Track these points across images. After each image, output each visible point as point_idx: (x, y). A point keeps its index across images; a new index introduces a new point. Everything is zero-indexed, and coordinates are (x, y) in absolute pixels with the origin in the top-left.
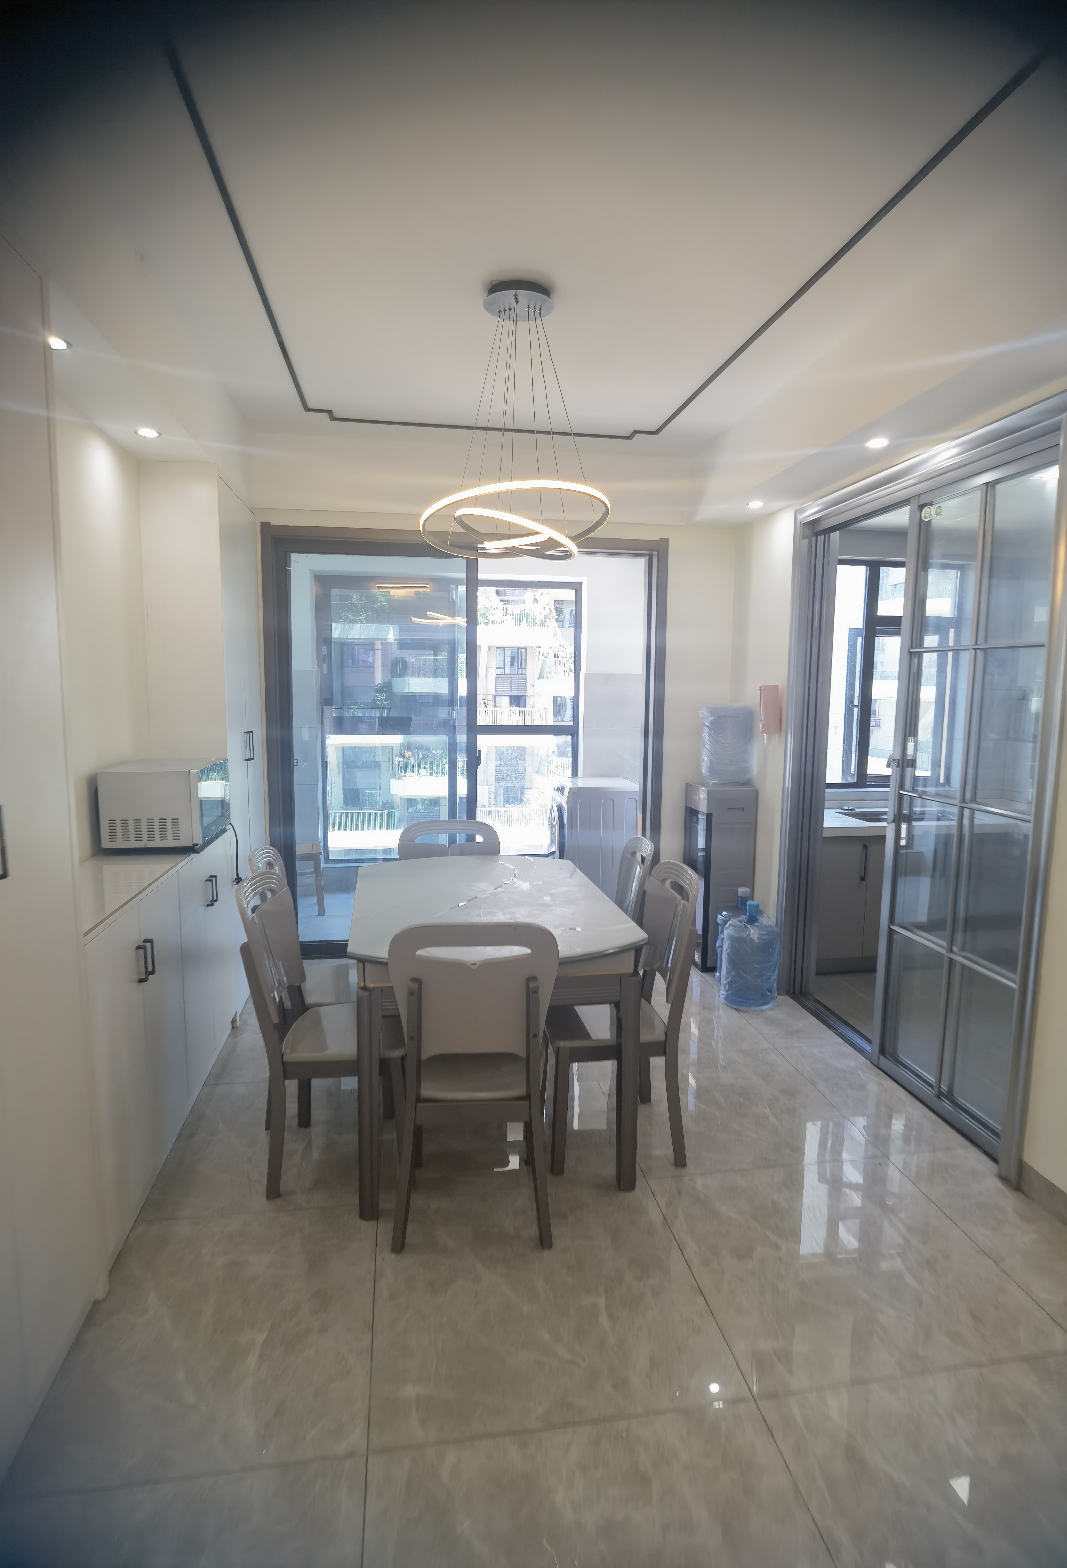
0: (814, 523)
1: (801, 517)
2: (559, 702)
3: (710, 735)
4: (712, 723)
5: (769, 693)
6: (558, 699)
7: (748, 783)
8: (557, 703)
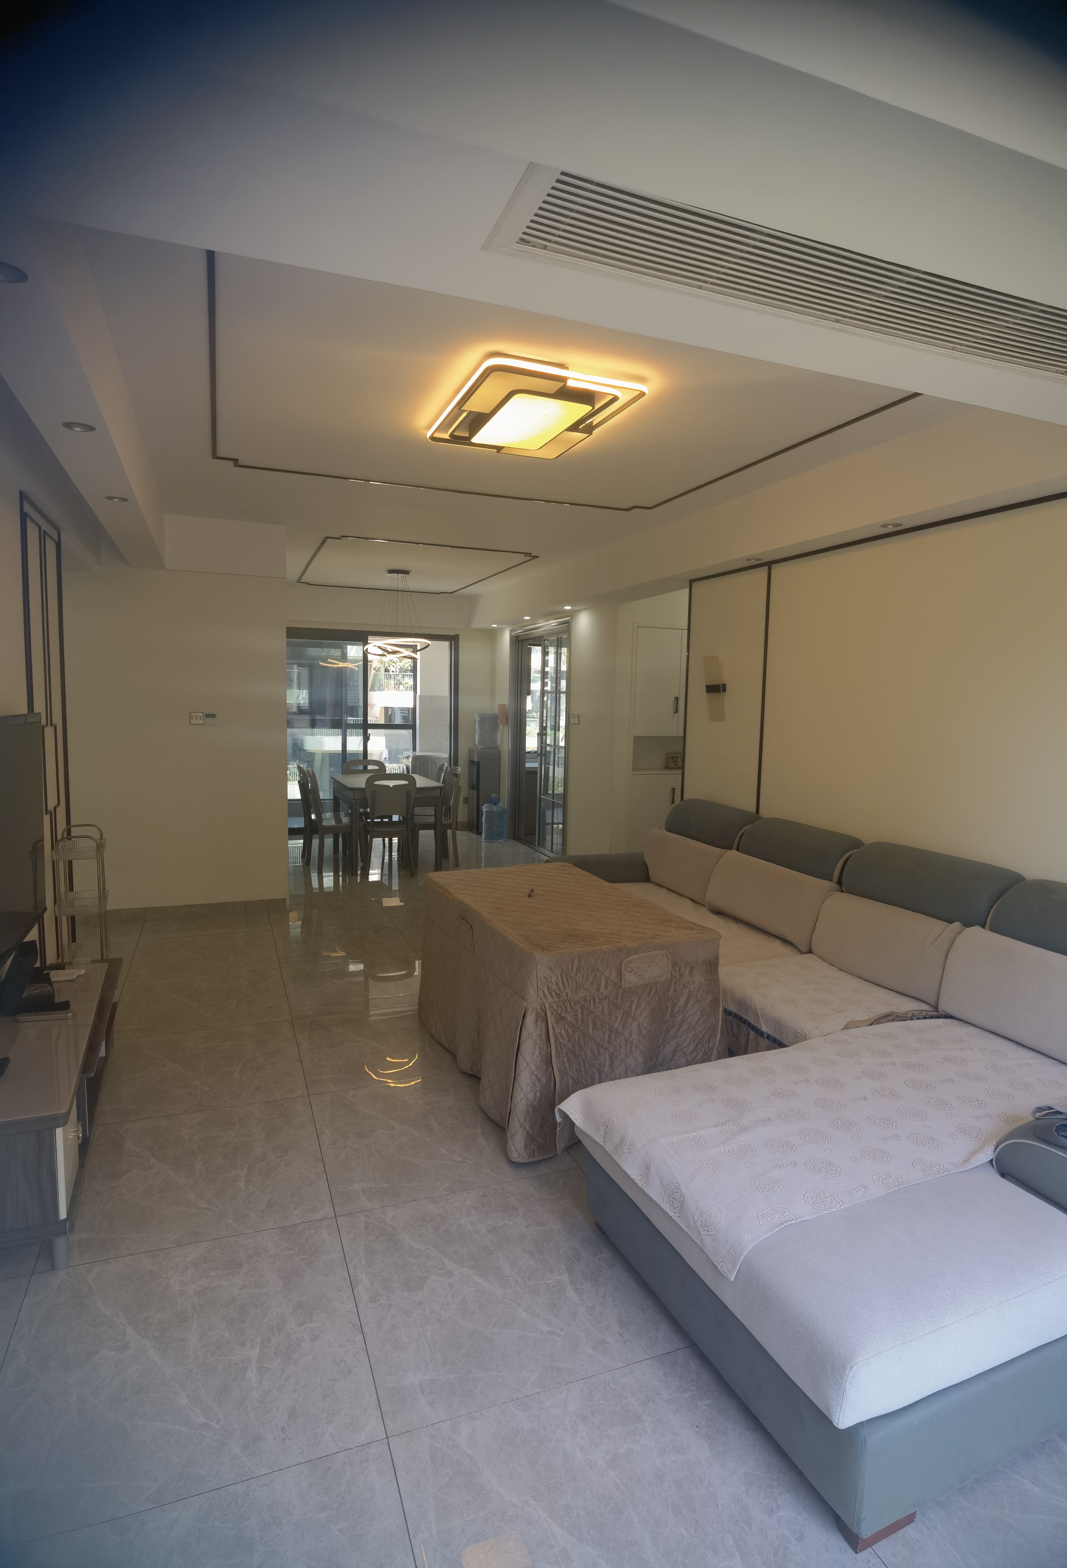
0: (517, 637)
1: (512, 633)
2: (390, 713)
3: (478, 726)
4: (480, 721)
5: (502, 707)
6: (389, 710)
7: (497, 748)
8: (388, 713)
